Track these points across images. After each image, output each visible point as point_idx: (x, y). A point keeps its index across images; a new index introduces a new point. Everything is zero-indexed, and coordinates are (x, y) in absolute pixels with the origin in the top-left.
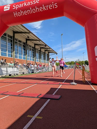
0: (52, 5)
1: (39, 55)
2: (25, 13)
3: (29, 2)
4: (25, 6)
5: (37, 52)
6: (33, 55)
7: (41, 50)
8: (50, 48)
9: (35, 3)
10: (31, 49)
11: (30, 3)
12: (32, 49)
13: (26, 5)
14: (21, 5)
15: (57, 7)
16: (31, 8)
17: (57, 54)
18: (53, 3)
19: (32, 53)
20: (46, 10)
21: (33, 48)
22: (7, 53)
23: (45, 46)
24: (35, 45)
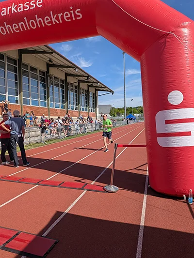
0: (71, 14)
1: (76, 97)
2: (14, 28)
3: (22, 5)
4: (13, 13)
5: (72, 90)
6: (63, 97)
7: (80, 87)
8: (99, 82)
9: (33, 6)
10: (57, 85)
11: (24, 7)
12: (60, 83)
13: (16, 12)
14: (5, 11)
15: (81, 17)
16: (25, 18)
17: (113, 94)
18: (71, 8)
19: (61, 94)
20: (58, 23)
21: (62, 81)
22: (7, 95)
23: (86, 78)
24: (67, 75)
